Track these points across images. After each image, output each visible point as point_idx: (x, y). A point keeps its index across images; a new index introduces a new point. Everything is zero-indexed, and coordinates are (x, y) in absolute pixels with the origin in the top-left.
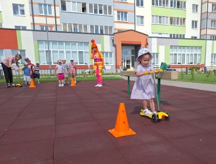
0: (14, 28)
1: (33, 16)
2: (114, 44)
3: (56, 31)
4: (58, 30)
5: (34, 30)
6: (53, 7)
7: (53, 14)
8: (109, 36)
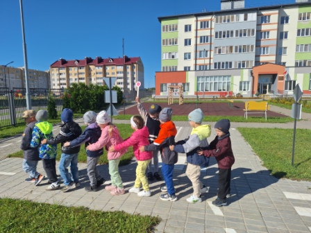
0: (183, 70)
1: (196, 59)
2: (252, 76)
3: (210, 70)
5: (196, 70)
6: (209, 52)
7: (208, 57)
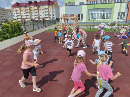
0: (79, 4)
2: (128, 8)
3: (97, 4)
4: (97, 3)
5: (87, 4)
8: (126, 3)
